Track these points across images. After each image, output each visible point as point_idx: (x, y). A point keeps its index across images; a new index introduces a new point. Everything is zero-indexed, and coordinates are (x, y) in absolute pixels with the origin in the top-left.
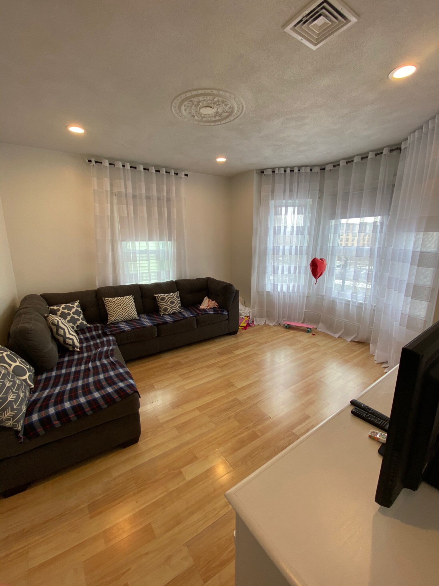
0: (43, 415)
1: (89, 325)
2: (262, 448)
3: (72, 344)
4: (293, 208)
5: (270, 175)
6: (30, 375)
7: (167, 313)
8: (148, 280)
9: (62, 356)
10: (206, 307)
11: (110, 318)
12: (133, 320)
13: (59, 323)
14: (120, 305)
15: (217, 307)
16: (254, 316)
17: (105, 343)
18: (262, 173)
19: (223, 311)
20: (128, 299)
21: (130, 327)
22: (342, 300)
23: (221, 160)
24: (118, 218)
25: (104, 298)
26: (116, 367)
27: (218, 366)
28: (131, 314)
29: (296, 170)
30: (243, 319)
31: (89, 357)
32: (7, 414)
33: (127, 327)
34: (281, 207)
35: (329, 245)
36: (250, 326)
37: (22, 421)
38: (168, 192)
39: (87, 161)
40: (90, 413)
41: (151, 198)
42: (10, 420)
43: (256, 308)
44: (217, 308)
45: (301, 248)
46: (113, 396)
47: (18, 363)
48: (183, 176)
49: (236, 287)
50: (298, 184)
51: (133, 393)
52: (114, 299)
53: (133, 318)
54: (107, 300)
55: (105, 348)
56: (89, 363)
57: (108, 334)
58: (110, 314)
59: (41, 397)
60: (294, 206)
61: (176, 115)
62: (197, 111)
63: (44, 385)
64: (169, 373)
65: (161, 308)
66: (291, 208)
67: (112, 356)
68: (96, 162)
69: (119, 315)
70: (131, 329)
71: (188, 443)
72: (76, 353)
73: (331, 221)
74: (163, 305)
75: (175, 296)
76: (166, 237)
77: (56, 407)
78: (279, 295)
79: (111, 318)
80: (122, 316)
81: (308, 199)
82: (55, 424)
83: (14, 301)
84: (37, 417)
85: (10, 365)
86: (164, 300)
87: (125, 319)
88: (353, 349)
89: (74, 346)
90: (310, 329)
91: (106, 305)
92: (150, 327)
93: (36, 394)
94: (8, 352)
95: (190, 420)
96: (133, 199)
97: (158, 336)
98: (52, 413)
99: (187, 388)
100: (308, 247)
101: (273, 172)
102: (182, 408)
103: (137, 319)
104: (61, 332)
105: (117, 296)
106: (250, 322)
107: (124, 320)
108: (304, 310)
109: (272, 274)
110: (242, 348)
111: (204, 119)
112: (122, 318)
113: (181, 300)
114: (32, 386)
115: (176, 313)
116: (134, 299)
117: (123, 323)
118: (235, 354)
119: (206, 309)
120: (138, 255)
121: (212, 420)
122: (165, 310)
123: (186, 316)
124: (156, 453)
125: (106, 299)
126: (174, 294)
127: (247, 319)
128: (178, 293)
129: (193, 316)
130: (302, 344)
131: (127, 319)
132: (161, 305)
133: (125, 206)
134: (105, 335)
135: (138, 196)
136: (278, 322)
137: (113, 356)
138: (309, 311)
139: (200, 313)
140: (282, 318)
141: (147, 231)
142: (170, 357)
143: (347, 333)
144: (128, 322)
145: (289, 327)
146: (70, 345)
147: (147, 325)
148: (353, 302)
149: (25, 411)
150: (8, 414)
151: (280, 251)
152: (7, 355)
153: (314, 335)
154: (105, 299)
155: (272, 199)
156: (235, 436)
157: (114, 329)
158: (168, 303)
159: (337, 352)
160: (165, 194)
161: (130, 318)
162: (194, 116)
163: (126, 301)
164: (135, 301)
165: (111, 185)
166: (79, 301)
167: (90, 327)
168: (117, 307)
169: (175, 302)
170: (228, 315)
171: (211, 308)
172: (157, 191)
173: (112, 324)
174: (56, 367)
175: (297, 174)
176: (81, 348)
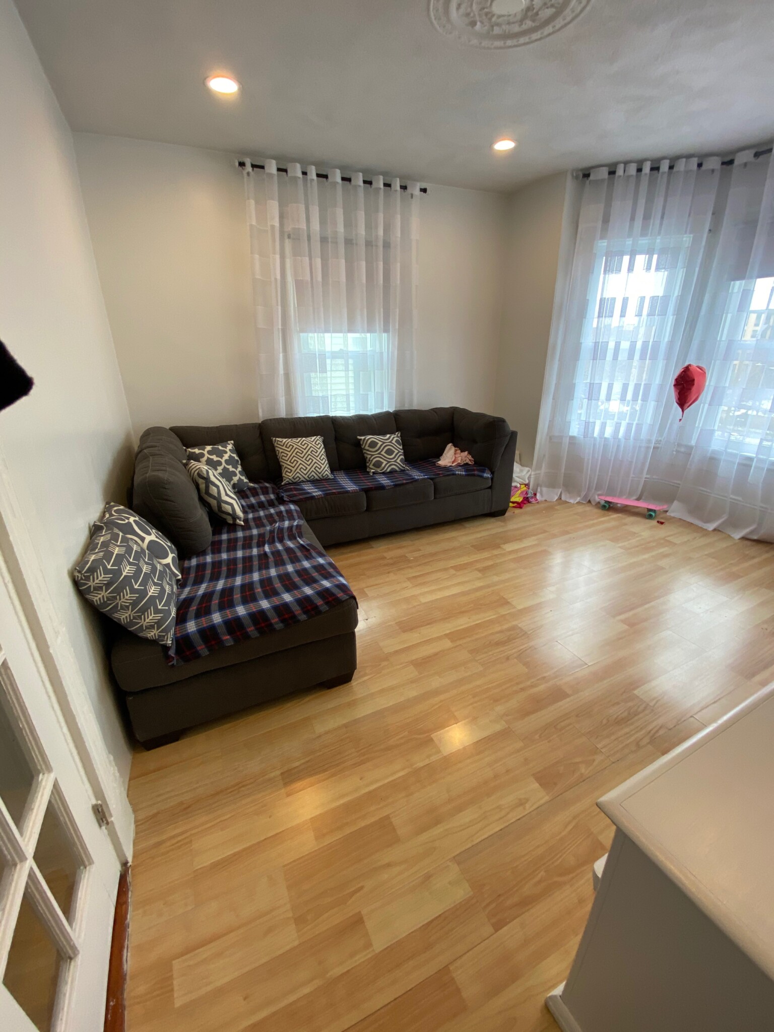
0: (203, 625)
1: (252, 485)
2: (577, 716)
3: (231, 513)
4: (647, 256)
5: (603, 180)
6: (173, 558)
7: (381, 470)
8: (346, 410)
9: (217, 531)
10: (449, 462)
11: (285, 474)
12: (324, 480)
13: (210, 474)
14: (301, 452)
15: (470, 463)
16: (537, 485)
17: (285, 514)
18: (586, 178)
19: (484, 471)
20: (314, 442)
21: (321, 491)
22: (735, 455)
23: (504, 145)
24: (293, 286)
25: (274, 438)
26: (311, 554)
27: (475, 568)
28: (320, 469)
29: (665, 166)
30: (517, 489)
31: (261, 536)
32: (148, 618)
33: (316, 490)
34: (621, 254)
35: (718, 339)
36: (529, 502)
37: (172, 632)
38: (387, 229)
39: (237, 164)
40: (279, 626)
41: (354, 242)
42: (154, 628)
43: (544, 470)
44: (470, 465)
45: (656, 345)
46: (315, 602)
47: (153, 536)
48: (417, 192)
49: (512, 426)
50: (665, 201)
51: (348, 599)
52: (291, 440)
53: (323, 477)
54: (279, 443)
55: (287, 524)
56: (264, 546)
57: (286, 501)
58: (286, 467)
59: (195, 596)
60: (650, 252)
61: (435, 22)
62: (484, 8)
63: (196, 576)
64: (389, 573)
65: (369, 460)
66: (644, 256)
67: (301, 536)
68: (253, 166)
69: (300, 470)
70: (324, 494)
71: (436, 692)
72: (239, 528)
73: (732, 283)
74: (373, 456)
75: (393, 440)
76: (379, 324)
77: (222, 612)
78: (594, 445)
79: (287, 473)
80: (305, 472)
81: (685, 235)
82: (225, 640)
83: (128, 438)
84: (194, 627)
85: (143, 539)
86: (376, 446)
87: (311, 477)
88: (747, 552)
89: (234, 517)
90: (654, 511)
91: (277, 450)
92: (354, 492)
93: (187, 590)
94: (136, 517)
95: (436, 654)
96: (321, 244)
97: (368, 509)
98: (218, 622)
99: (423, 600)
100: (671, 343)
101: (612, 173)
102: (419, 633)
103: (329, 479)
104: (213, 490)
105: (296, 437)
106: (528, 496)
107: (309, 478)
108: (645, 475)
109: (586, 401)
110: (517, 540)
111: (497, 30)
112: (305, 475)
113: (403, 449)
114: (179, 576)
115: (396, 471)
116: (324, 442)
117: (308, 484)
118: (505, 550)
119: (451, 466)
120: (328, 361)
121: (477, 659)
122: (378, 465)
123: (416, 477)
124: (384, 702)
125: (278, 441)
126: (392, 437)
127: (524, 488)
128: (399, 435)
129: (428, 478)
130: (638, 539)
131: (314, 477)
132: (369, 456)
133: (307, 259)
134: (281, 501)
135: (330, 240)
136: (586, 496)
137: (303, 537)
138: (654, 477)
139: (440, 472)
140: (596, 489)
141: (345, 311)
142: (387, 547)
143: (734, 522)
144: (315, 482)
145: (609, 507)
146: (229, 514)
147: (349, 489)
148: (759, 460)
149: (175, 616)
150: (151, 618)
151: (608, 350)
152: (135, 521)
153: (662, 523)
154: (275, 440)
155: (602, 238)
156: (522, 689)
157: (295, 492)
158: (383, 453)
159: (713, 558)
160: (381, 232)
161: (318, 476)
162: (473, 24)
163: (310, 445)
164: (325, 447)
165: (282, 217)
166: (232, 442)
167: (254, 488)
168: (297, 456)
169: (394, 452)
170: (492, 479)
171: (459, 465)
172: (366, 227)
173: (289, 484)
174: (210, 548)
175: (666, 176)
176: (246, 521)
